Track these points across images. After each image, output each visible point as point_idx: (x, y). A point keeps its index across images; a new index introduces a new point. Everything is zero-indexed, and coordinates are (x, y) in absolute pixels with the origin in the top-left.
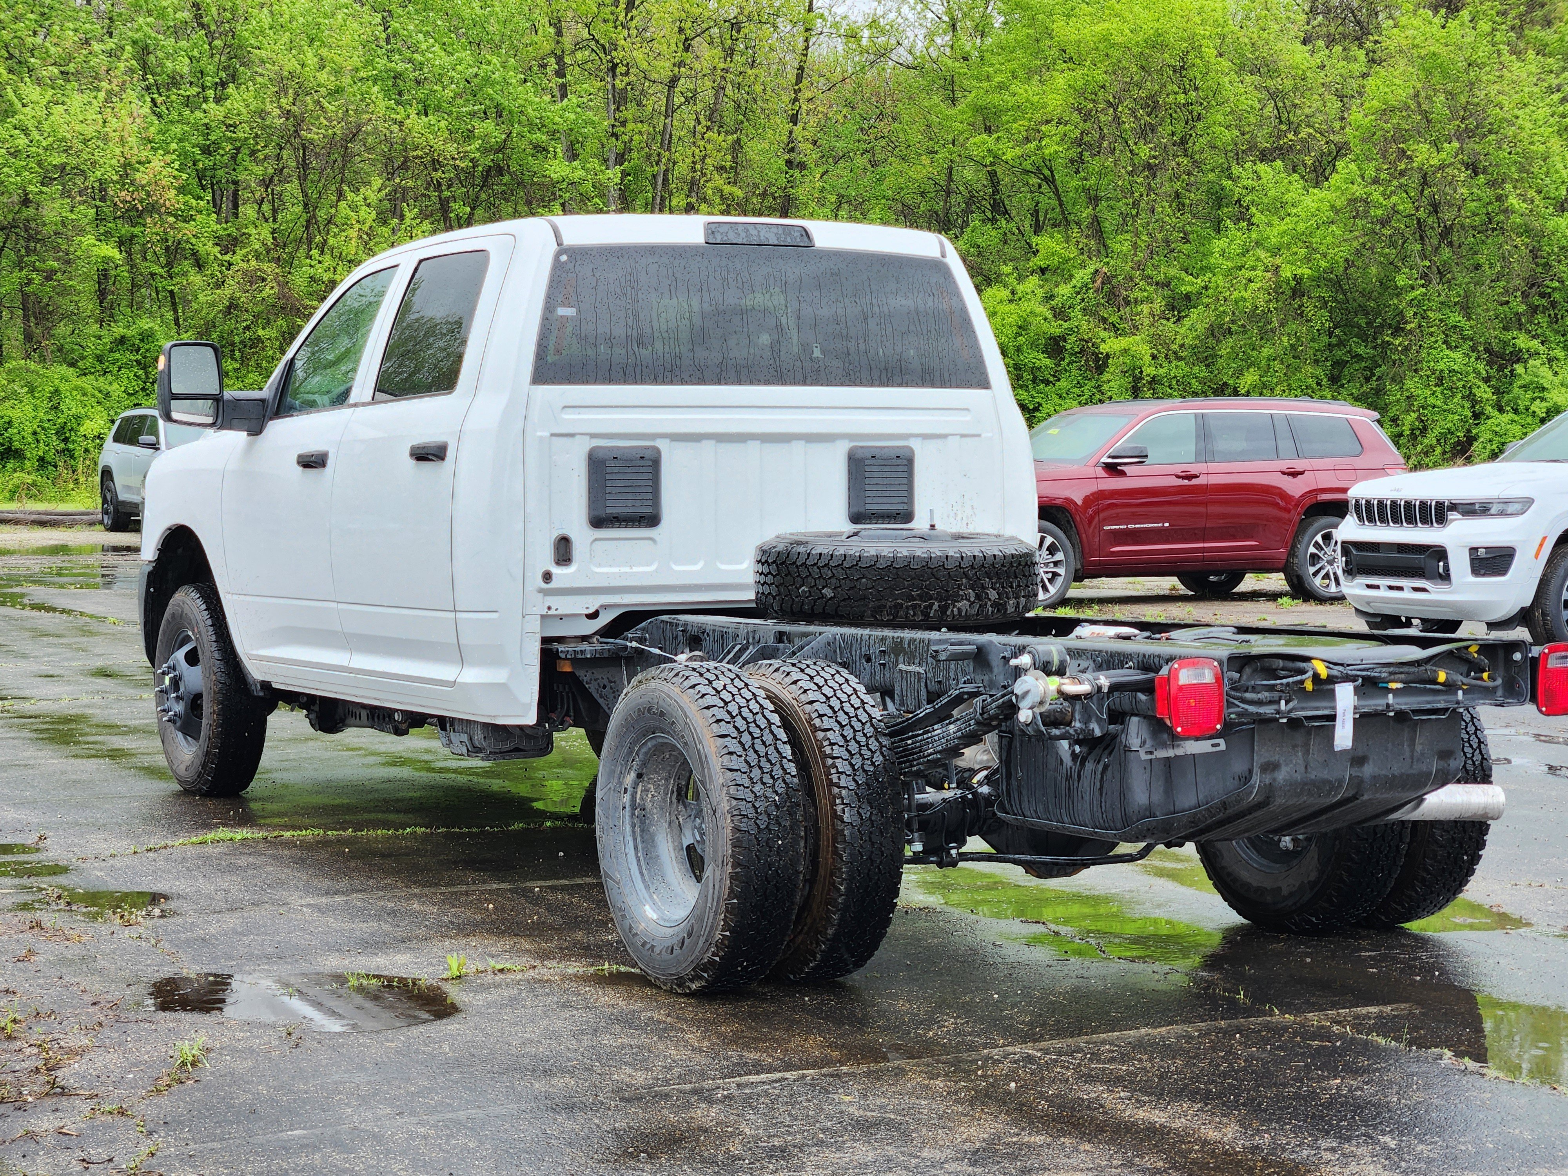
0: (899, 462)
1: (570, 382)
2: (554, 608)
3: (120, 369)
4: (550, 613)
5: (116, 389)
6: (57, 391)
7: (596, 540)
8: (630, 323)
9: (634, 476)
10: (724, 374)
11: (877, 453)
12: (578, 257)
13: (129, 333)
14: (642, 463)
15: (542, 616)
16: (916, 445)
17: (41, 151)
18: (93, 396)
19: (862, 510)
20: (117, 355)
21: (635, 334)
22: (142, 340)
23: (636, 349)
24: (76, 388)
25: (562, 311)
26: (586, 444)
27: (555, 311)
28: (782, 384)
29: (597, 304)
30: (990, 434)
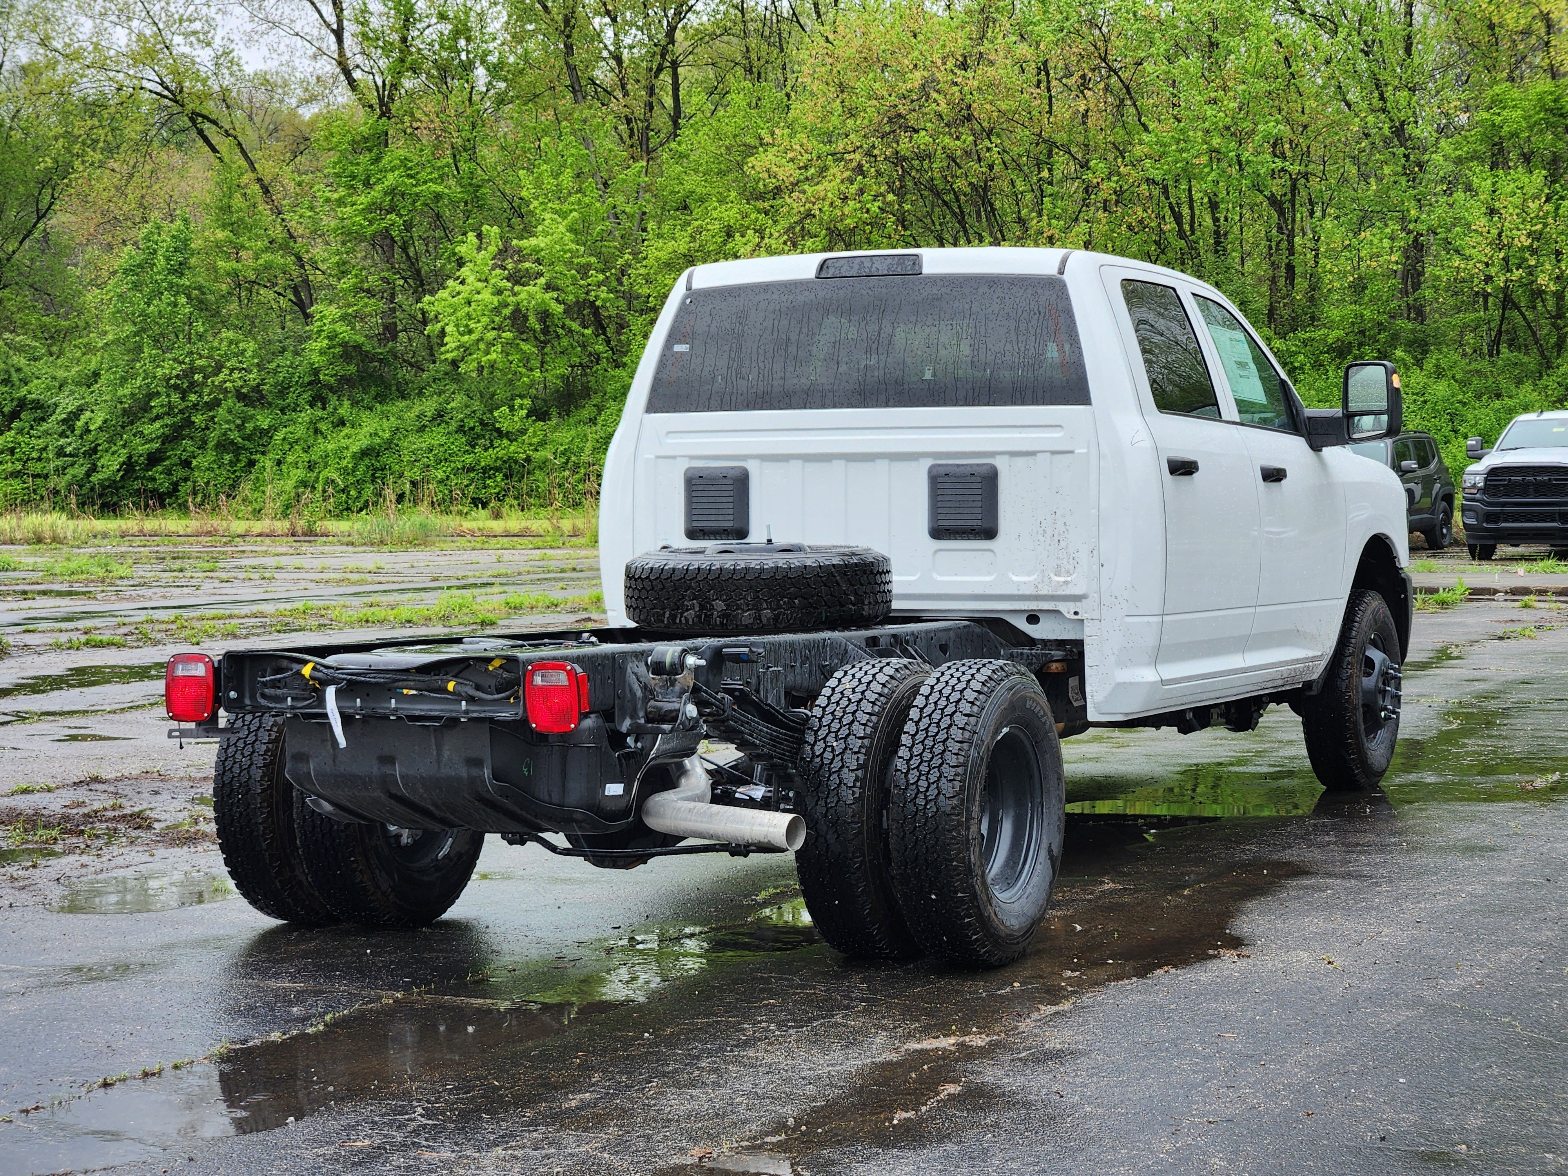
0: (973, 479)
8: (733, 355)
9: (718, 493)
10: (810, 399)
11: (951, 470)
12: (701, 299)
14: (725, 481)
16: (1000, 463)
19: (939, 526)
21: (735, 365)
23: (734, 379)
25: (678, 348)
26: (684, 465)
27: (672, 348)
28: (865, 407)
29: (709, 341)
30: (1085, 451)
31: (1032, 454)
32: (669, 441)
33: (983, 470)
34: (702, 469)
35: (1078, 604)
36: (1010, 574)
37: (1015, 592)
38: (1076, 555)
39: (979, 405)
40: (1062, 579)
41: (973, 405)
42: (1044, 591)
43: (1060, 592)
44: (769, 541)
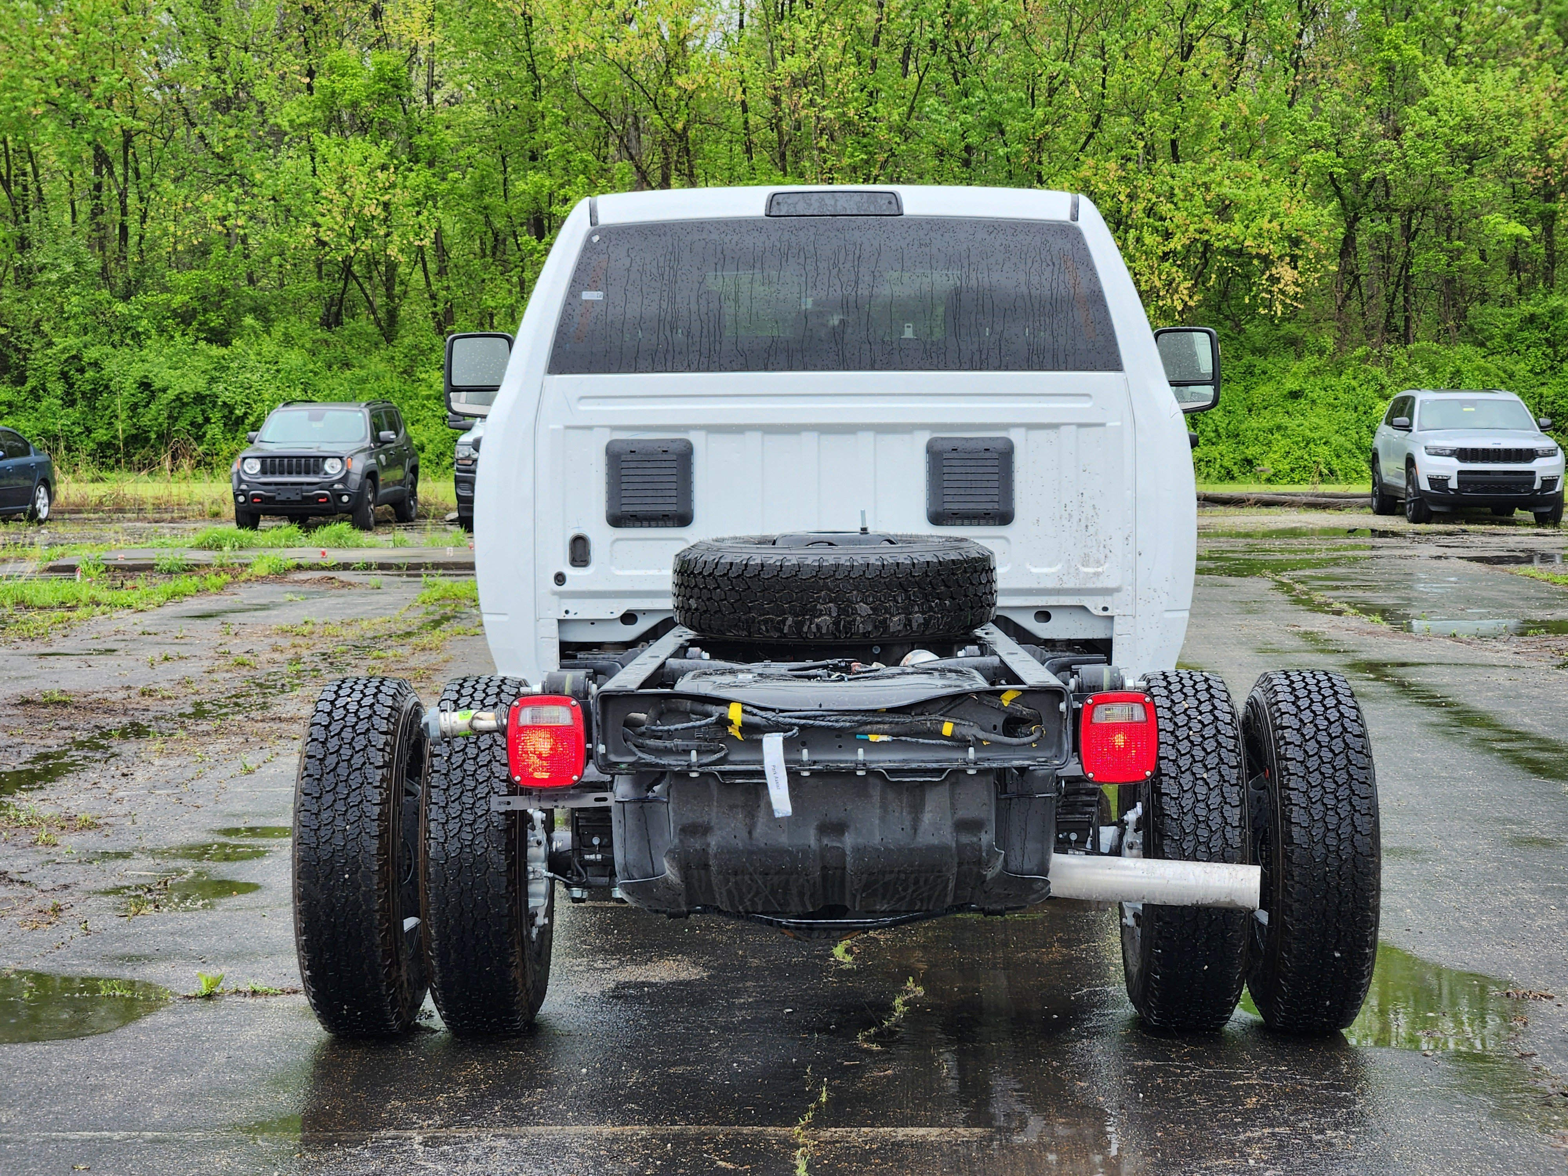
0: (987, 455)
1: (589, 371)
2: (572, 612)
3: (1528, 347)
4: (568, 617)
5: (1521, 369)
6: (1458, 372)
7: (618, 540)
8: (664, 306)
9: (655, 472)
10: (772, 359)
11: (959, 445)
12: (613, 237)
13: (1539, 311)
14: (665, 457)
15: (560, 622)
16: (1016, 437)
17: (1447, 131)
18: (1498, 376)
19: (940, 509)
20: (1526, 334)
21: (669, 318)
22: (1552, 318)
23: (668, 333)
24: (1479, 368)
25: (587, 295)
26: (606, 437)
27: (580, 295)
28: (844, 369)
29: (629, 287)
30: (1118, 424)
31: (1055, 426)
32: (582, 408)
33: (1000, 446)
34: (632, 441)
35: (1108, 598)
36: (1028, 566)
37: (1035, 585)
38: (1108, 542)
39: (988, 369)
40: (1090, 570)
41: (981, 369)
42: (1070, 584)
43: (1090, 585)
44: (864, 530)
